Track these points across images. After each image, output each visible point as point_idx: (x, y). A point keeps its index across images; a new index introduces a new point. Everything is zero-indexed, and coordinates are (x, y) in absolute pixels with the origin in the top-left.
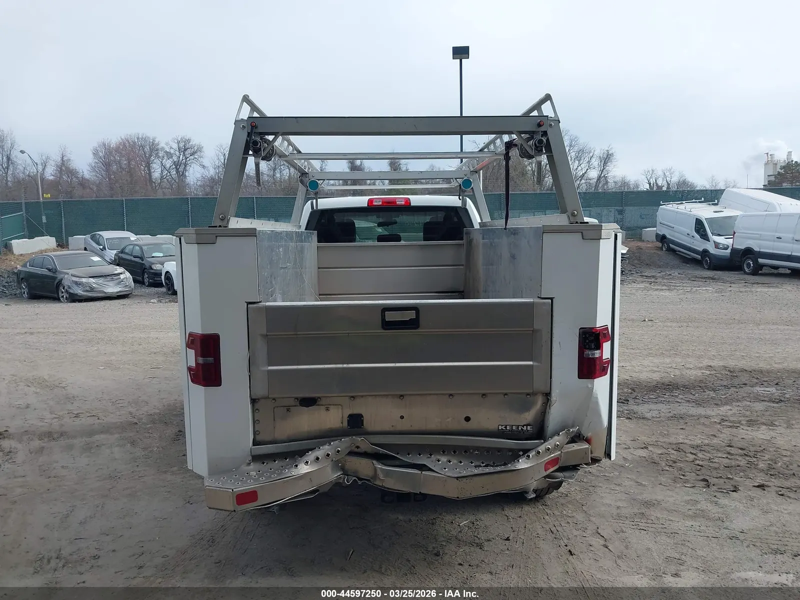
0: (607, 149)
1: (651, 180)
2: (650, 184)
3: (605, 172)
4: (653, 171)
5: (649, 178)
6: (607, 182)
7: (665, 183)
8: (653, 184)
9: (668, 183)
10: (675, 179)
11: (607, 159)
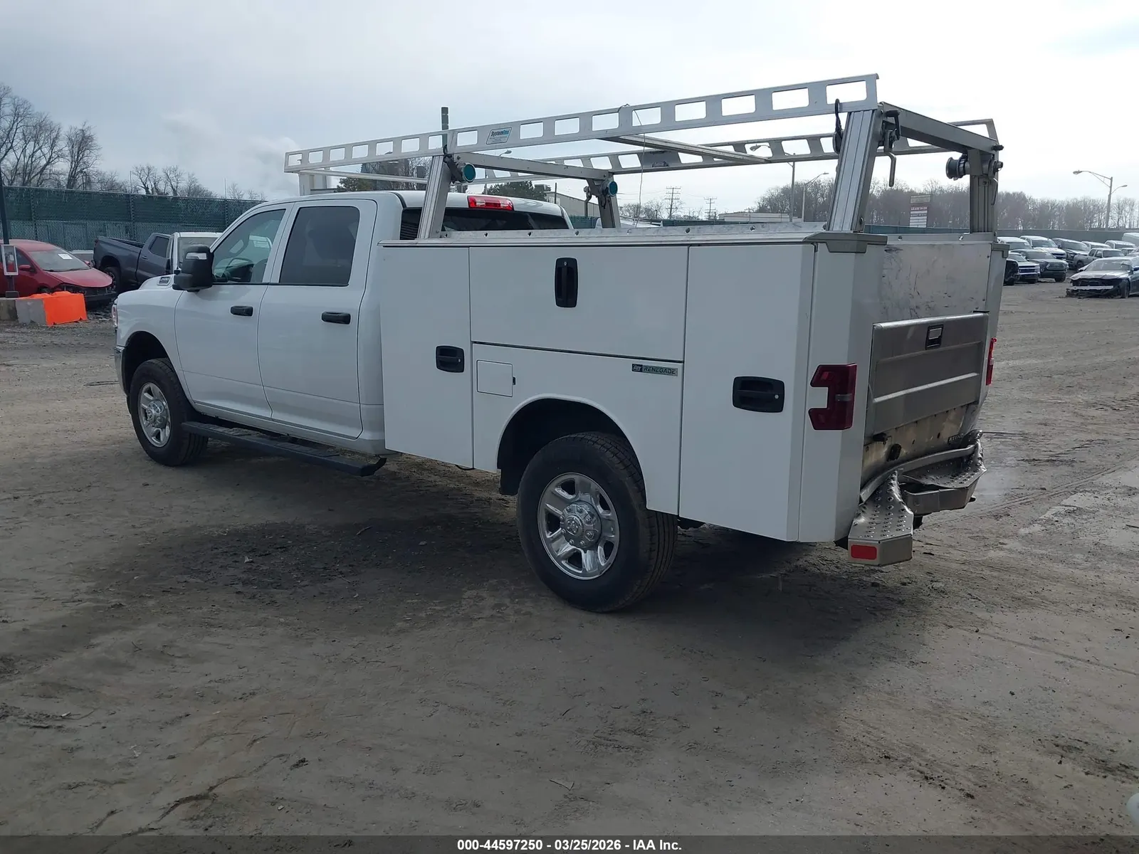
0: (81, 128)
1: (148, 183)
2: (147, 189)
3: (81, 166)
4: (149, 169)
5: (144, 179)
6: (89, 182)
7: (169, 190)
8: (152, 190)
9: (174, 190)
10: (183, 185)
11: (82, 143)
